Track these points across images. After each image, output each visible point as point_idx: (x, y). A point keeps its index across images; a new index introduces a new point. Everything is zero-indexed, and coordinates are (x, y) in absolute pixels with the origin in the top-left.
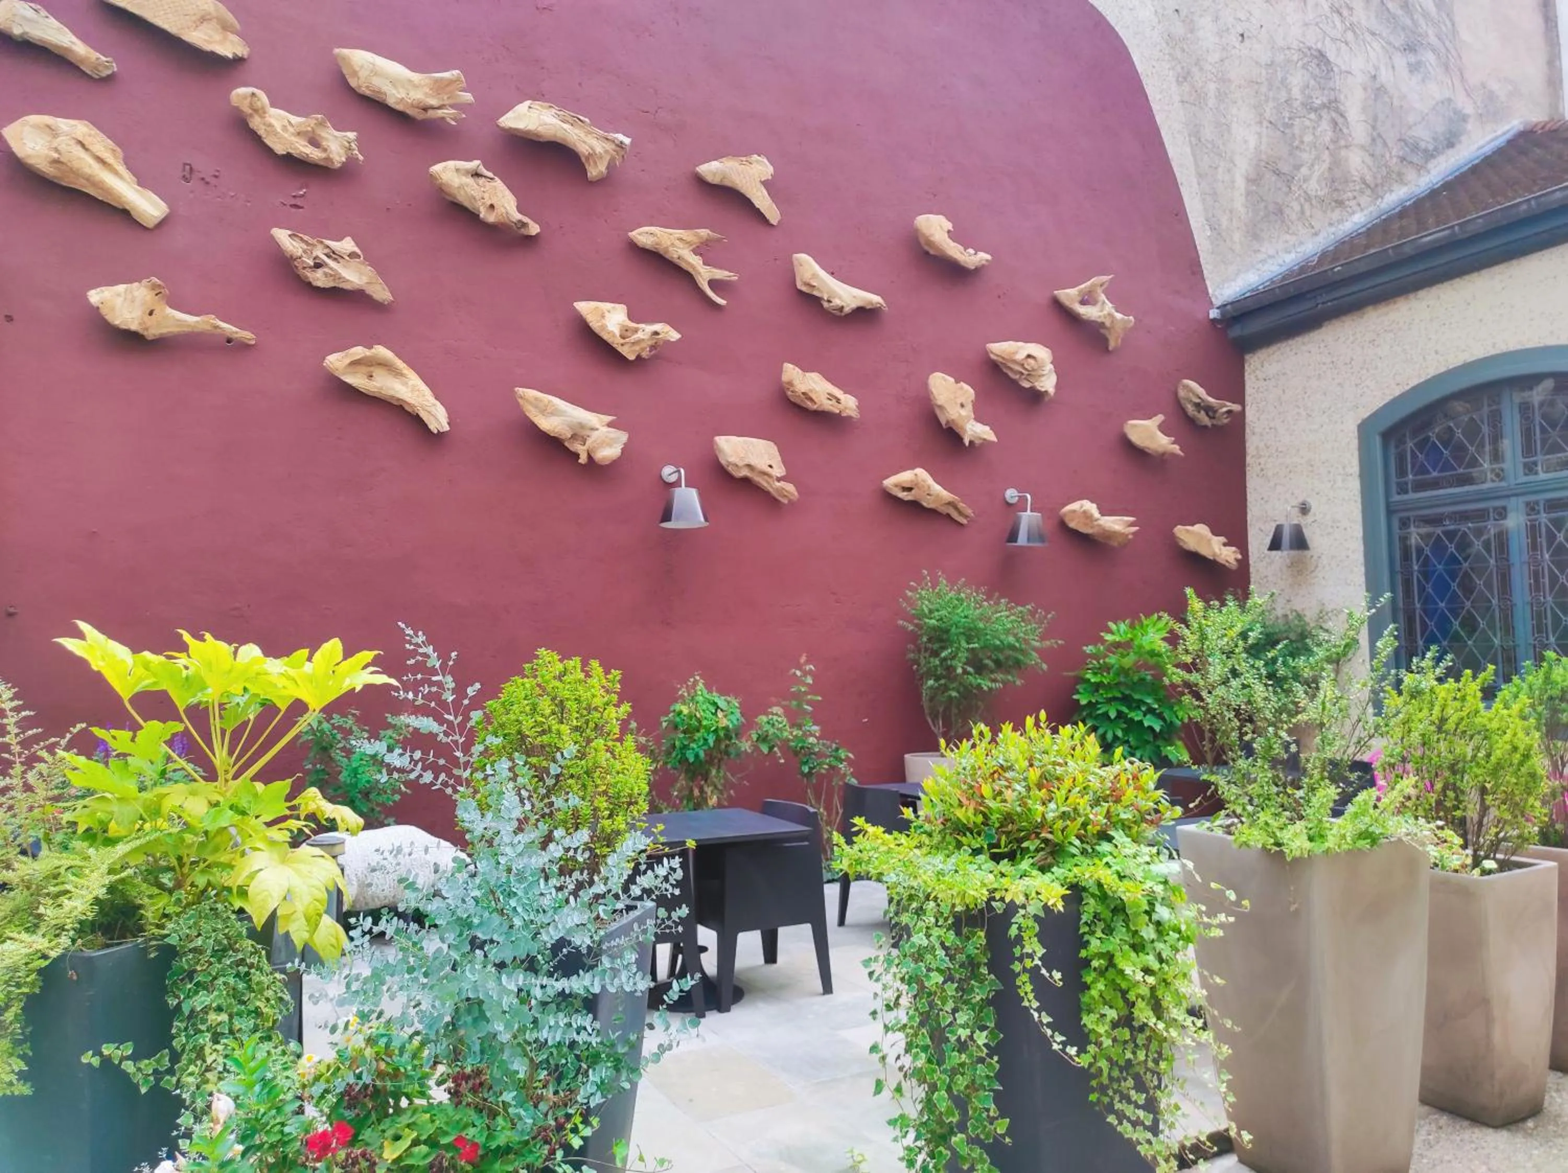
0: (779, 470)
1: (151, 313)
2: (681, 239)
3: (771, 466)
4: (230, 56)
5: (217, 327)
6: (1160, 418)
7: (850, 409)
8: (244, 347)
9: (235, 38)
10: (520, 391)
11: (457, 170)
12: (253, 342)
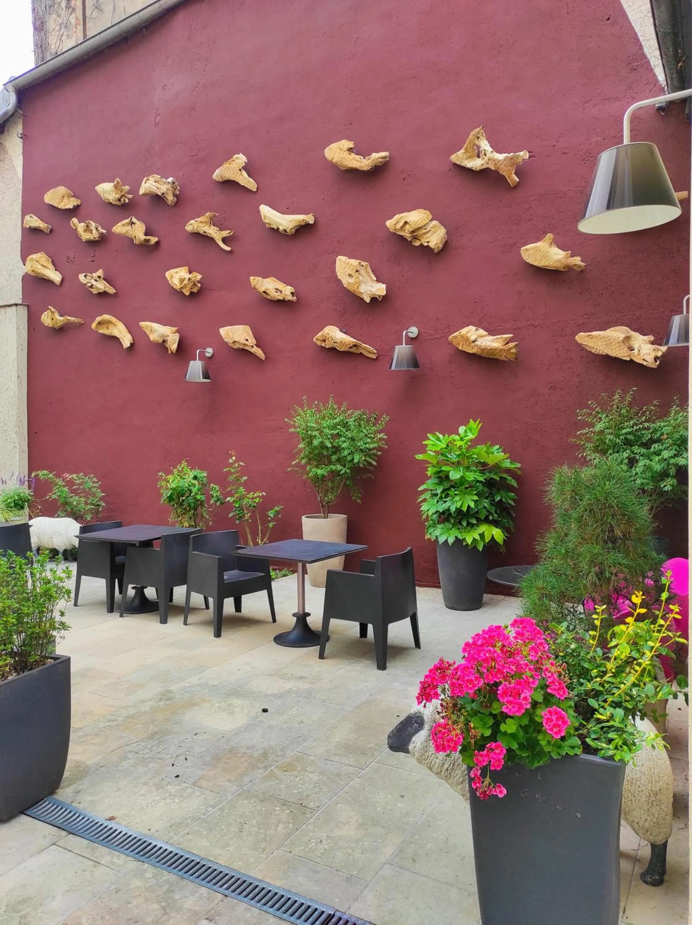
0: (252, 341)
1: (53, 319)
2: (201, 222)
3: (247, 340)
4: (72, 207)
5: (68, 320)
6: (550, 236)
7: (289, 296)
8: (81, 325)
9: (74, 199)
10: (141, 323)
11: (123, 225)
12: (83, 322)
